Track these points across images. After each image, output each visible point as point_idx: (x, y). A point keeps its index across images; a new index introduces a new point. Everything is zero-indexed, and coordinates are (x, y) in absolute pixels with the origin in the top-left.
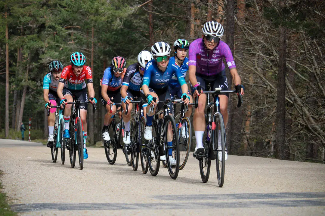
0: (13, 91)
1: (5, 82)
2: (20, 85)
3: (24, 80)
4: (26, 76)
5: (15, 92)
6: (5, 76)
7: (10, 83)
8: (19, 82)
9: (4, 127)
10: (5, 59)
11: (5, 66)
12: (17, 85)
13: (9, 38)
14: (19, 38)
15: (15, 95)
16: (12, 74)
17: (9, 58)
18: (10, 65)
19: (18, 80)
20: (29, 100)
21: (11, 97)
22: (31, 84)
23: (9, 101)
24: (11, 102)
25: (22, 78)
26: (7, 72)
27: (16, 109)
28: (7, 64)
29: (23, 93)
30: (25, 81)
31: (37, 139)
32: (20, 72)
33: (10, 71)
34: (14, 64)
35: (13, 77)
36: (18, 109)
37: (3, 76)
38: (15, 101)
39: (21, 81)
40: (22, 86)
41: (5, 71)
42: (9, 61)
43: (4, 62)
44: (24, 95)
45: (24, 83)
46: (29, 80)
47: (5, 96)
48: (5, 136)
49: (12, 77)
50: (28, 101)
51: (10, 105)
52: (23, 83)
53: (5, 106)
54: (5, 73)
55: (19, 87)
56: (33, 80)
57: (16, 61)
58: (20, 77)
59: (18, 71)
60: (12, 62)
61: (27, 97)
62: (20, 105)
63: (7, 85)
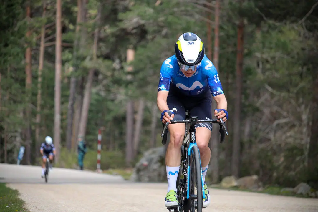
0: (69, 78)
1: (54, 62)
2: (81, 66)
3: (88, 58)
4: (93, 50)
5: (73, 80)
6: (54, 49)
7: (63, 63)
8: (79, 61)
10: (55, 18)
11: (54, 31)
12: (77, 67)
15: (72, 86)
16: (67, 46)
17: (62, 16)
18: (64, 30)
19: (78, 58)
20: (98, 94)
21: (65, 88)
22: (102, 65)
23: (62, 96)
24: (65, 98)
25: (85, 54)
26: (58, 44)
27: (73, 111)
28: (58, 29)
29: (87, 81)
30: (91, 59)
31: (114, 168)
32: (83, 42)
33: (64, 41)
34: (71, 27)
35: (69, 52)
36: (77, 112)
37: (50, 50)
38: (71, 96)
39: (84, 58)
40: (86, 71)
41: (54, 40)
42: (62, 23)
44: (88, 85)
46: (98, 57)
47: (53, 87)
49: (67, 51)
50: (96, 97)
51: (62, 103)
52: (88, 64)
53: (52, 107)
54: (55, 45)
55: (79, 71)
56: (107, 57)
57: (73, 22)
58: (82, 52)
59: (79, 39)
60: (67, 23)
61: (94, 90)
62: (81, 104)
63: (58, 66)
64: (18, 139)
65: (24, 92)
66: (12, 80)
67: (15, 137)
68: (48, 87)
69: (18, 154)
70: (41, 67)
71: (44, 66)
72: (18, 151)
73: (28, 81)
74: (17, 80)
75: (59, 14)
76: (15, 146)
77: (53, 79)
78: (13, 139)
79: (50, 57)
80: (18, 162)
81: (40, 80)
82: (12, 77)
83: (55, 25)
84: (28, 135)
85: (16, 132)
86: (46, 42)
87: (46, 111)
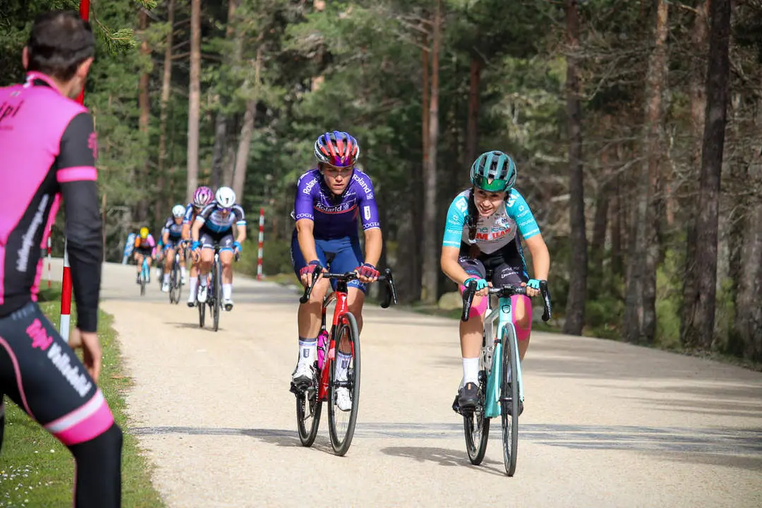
0: (214, 113)
1: (187, 86)
2: (234, 97)
3: (247, 83)
4: (255, 69)
5: (220, 118)
6: (188, 63)
7: (204, 86)
8: (230, 88)
11: (188, 34)
12: (226, 100)
15: (221, 129)
16: (211, 59)
17: (202, 7)
18: (206, 30)
19: (229, 82)
20: (263, 140)
21: (207, 130)
22: (273, 96)
23: (201, 146)
24: (205, 148)
25: (241, 76)
26: (195, 55)
27: (221, 174)
28: (195, 27)
29: (244, 122)
30: (252, 85)
31: (285, 272)
32: (237, 55)
33: (202, 52)
34: (220, 27)
35: (215, 69)
36: (226, 175)
37: (182, 65)
38: (218, 146)
39: (239, 83)
40: (242, 102)
41: (187, 48)
42: (202, 18)
43: (186, 20)
44: (246, 129)
45: (248, 91)
46: (262, 80)
47: (186, 130)
49: (211, 68)
50: (262, 146)
51: (201, 157)
52: (245, 92)
53: (184, 164)
54: (188, 58)
55: (231, 105)
56: (278, 83)
57: (223, 17)
58: (235, 72)
59: (230, 52)
60: (211, 20)
61: (258, 134)
63: (194, 96)
64: (127, 216)
65: (135, 140)
66: (116, 119)
67: (122, 213)
68: (177, 130)
69: (125, 247)
70: (165, 96)
71: (171, 93)
72: (126, 239)
73: (145, 118)
74: (123, 118)
75: (196, 4)
76: (120, 229)
77: (185, 117)
78: (117, 215)
79: (181, 77)
80: (125, 259)
81: (163, 117)
82: (115, 113)
83: (189, 23)
84: (142, 213)
85: (123, 204)
86: (174, 52)
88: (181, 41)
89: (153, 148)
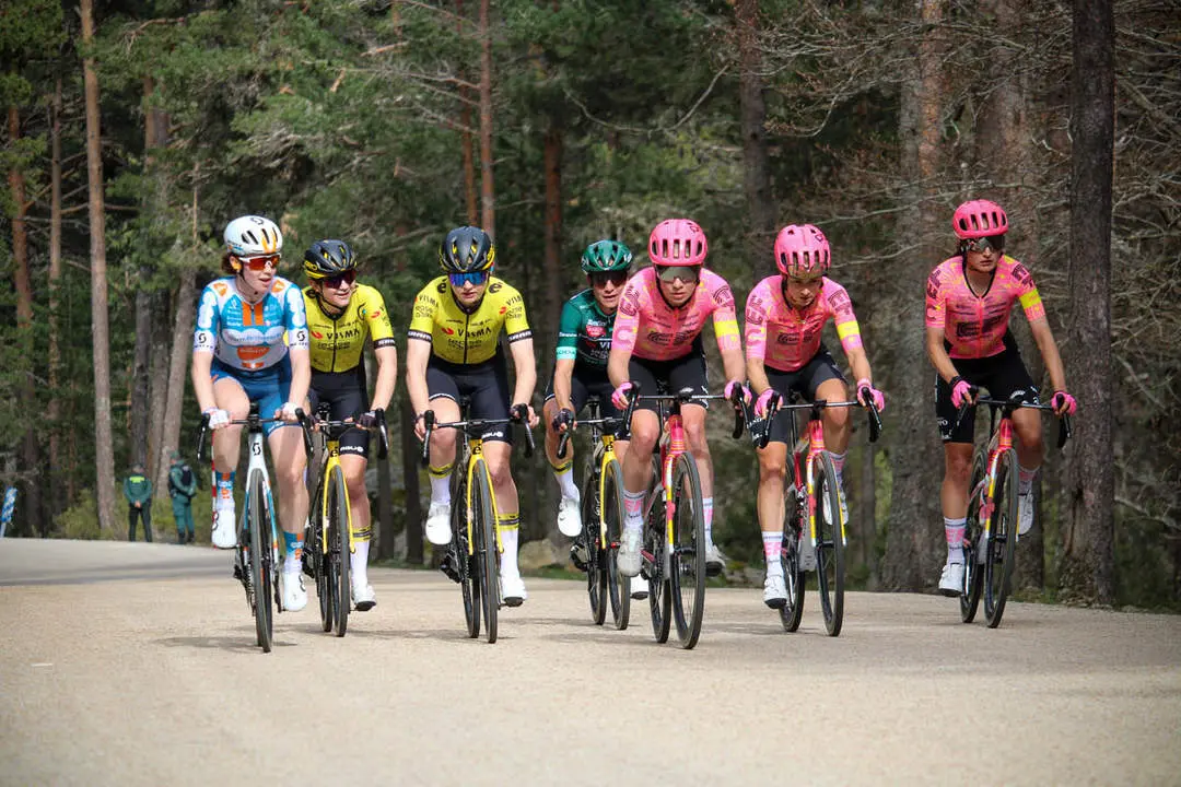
0: (131, 296)
1: (87, 255)
2: (162, 265)
3: (178, 241)
4: (191, 219)
5: (142, 302)
6: (87, 222)
7: (113, 257)
8: (155, 251)
9: (90, 481)
10: (86, 140)
11: (85, 178)
12: (151, 269)
13: (97, 34)
14: (149, 29)
15: (143, 315)
16: (123, 211)
17: (103, 134)
18: (110, 169)
19: (152, 243)
21: (120, 323)
23: (113, 348)
24: (120, 352)
25: (170, 232)
26: (95, 202)
27: (147, 387)
28: (94, 165)
29: (176, 302)
30: (188, 244)
32: (162, 200)
33: (106, 199)
34: (131, 159)
35: (130, 227)
36: (157, 390)
37: (77, 223)
38: (140, 347)
39: (168, 243)
40: (174, 272)
41: (83, 198)
42: (104, 152)
43: (80, 154)
45: (182, 256)
46: (204, 237)
47: (89, 322)
48: (99, 524)
51: (114, 367)
52: (176, 256)
53: (90, 377)
54: (86, 211)
55: (156, 277)
57: (137, 146)
58: (160, 225)
59: (151, 193)
60: (119, 152)
62: (167, 365)
63: (98, 266)
65: (9, 342)
68: (76, 325)
70: (55, 270)
71: (64, 268)
73: (24, 311)
75: (93, 129)
77: (87, 303)
79: (77, 243)
81: (53, 306)
83: (85, 157)
84: (29, 455)
86: (65, 203)
87: (74, 388)
88: (73, 186)
89: (40, 355)
